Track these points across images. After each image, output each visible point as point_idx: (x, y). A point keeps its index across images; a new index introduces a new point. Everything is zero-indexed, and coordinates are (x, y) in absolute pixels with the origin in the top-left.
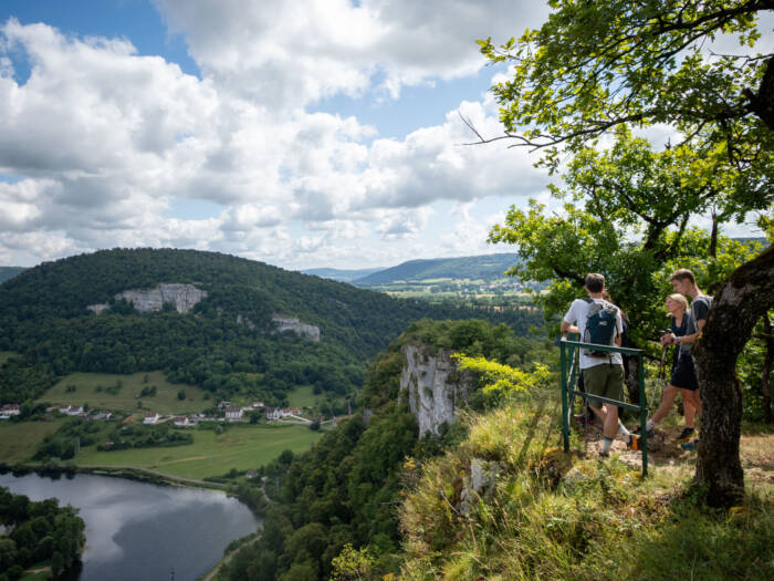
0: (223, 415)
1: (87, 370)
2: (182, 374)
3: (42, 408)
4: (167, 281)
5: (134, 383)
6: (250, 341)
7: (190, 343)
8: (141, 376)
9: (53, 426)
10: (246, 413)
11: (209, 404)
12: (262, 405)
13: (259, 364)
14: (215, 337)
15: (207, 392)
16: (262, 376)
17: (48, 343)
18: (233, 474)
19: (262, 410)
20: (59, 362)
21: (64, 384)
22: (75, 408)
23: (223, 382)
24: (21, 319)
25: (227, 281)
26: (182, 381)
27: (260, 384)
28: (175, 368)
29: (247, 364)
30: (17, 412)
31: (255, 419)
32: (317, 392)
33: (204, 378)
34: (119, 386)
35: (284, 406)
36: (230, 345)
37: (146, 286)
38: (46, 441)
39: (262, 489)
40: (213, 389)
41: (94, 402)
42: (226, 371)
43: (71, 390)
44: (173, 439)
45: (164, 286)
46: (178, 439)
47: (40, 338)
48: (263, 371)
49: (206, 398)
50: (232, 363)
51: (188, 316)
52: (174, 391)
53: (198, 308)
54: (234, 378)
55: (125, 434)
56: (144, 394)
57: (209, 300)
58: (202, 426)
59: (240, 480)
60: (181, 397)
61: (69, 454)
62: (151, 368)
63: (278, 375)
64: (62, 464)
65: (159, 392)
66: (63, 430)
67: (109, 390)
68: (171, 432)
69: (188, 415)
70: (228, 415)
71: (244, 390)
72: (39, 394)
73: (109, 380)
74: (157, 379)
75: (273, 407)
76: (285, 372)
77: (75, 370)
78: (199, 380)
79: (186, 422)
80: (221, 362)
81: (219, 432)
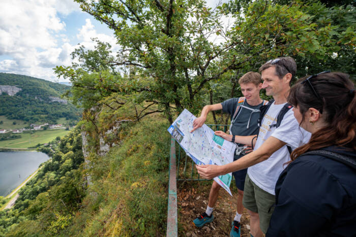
0: (33, 128)
2: (14, 116)
4: (3, 85)
6: (42, 105)
7: (16, 106)
10: (42, 127)
11: (27, 125)
12: (47, 124)
13: (45, 112)
14: (27, 104)
15: (25, 121)
16: (47, 115)
18: (39, 145)
19: (48, 126)
23: (32, 118)
25: (30, 85)
26: (14, 118)
27: (46, 118)
28: (10, 114)
29: (41, 112)
31: (45, 128)
32: (67, 119)
33: (24, 117)
35: (56, 124)
36: (33, 106)
39: (50, 148)
40: (27, 120)
42: (33, 114)
44: (13, 137)
46: (15, 137)
48: (47, 114)
49: (25, 123)
50: (35, 112)
51: (14, 97)
52: (11, 122)
53: (18, 94)
54: (36, 117)
57: (23, 91)
58: (24, 132)
59: (41, 146)
60: (14, 124)
63: (52, 115)
65: (4, 123)
68: (12, 135)
69: (18, 129)
70: (35, 128)
71: (40, 120)
74: (2, 118)
75: (52, 124)
76: (56, 114)
78: (22, 118)
79: (18, 131)
80: (30, 112)
81: (32, 134)
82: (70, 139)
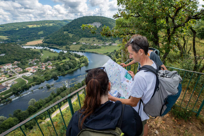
0: (105, 44)
1: (84, 37)
2: (99, 38)
3: (79, 43)
4: (95, 22)
5: (92, 39)
8: (93, 38)
9: (81, 45)
10: (109, 44)
11: (103, 43)
12: (111, 43)
17: (78, 33)
18: (107, 53)
19: (111, 44)
20: (80, 36)
21: (82, 39)
22: (84, 43)
23: (105, 39)
24: (73, 29)
25: (105, 22)
26: (99, 39)
27: (111, 39)
28: (98, 37)
30: (76, 43)
31: (110, 45)
32: (120, 41)
33: (102, 38)
34: (90, 39)
35: (115, 43)
37: (92, 23)
38: (81, 47)
39: (112, 55)
40: (103, 40)
41: (86, 42)
43: (83, 40)
44: (98, 48)
45: (94, 23)
46: (99, 48)
47: (77, 32)
49: (103, 42)
51: (99, 28)
52: (98, 41)
53: (100, 27)
55: (91, 47)
56: (93, 41)
57: (102, 25)
58: (102, 46)
59: (108, 54)
60: (99, 41)
61: (84, 50)
62: (94, 37)
64: (83, 51)
65: (95, 41)
66: (82, 46)
67: (88, 40)
68: (98, 47)
69: (100, 44)
70: (106, 44)
71: (108, 40)
72: (78, 41)
73: (88, 39)
74: (95, 38)
75: (113, 43)
77: (83, 37)
79: (100, 45)
81: (105, 47)
82: (120, 52)
